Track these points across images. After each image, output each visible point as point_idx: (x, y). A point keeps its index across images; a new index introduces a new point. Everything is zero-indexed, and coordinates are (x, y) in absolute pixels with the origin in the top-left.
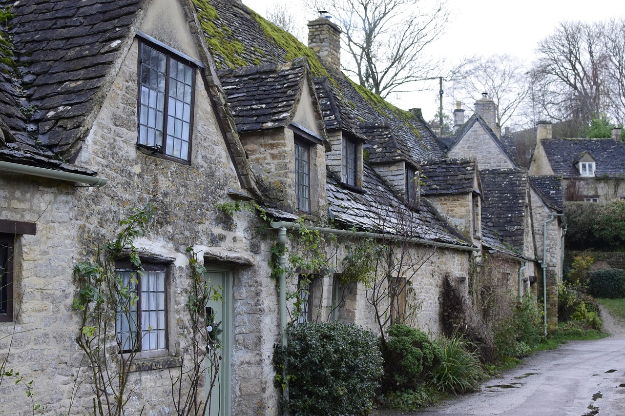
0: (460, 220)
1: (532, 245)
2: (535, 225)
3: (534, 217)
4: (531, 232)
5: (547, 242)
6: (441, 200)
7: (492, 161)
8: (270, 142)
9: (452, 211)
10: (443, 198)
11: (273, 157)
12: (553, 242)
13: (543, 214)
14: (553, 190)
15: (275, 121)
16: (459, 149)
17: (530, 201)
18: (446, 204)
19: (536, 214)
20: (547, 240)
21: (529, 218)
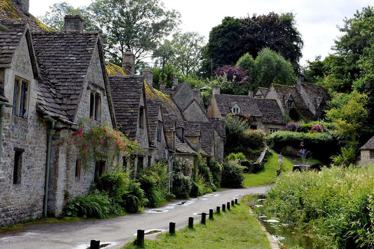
2: (215, 143)
4: (213, 146)
5: (219, 150)
6: (189, 138)
7: (199, 117)
8: (169, 134)
9: (192, 141)
11: (169, 137)
12: (221, 150)
13: (218, 139)
14: (221, 126)
15: (170, 130)
16: (187, 111)
17: (214, 134)
18: (191, 139)
19: (215, 139)
21: (213, 141)
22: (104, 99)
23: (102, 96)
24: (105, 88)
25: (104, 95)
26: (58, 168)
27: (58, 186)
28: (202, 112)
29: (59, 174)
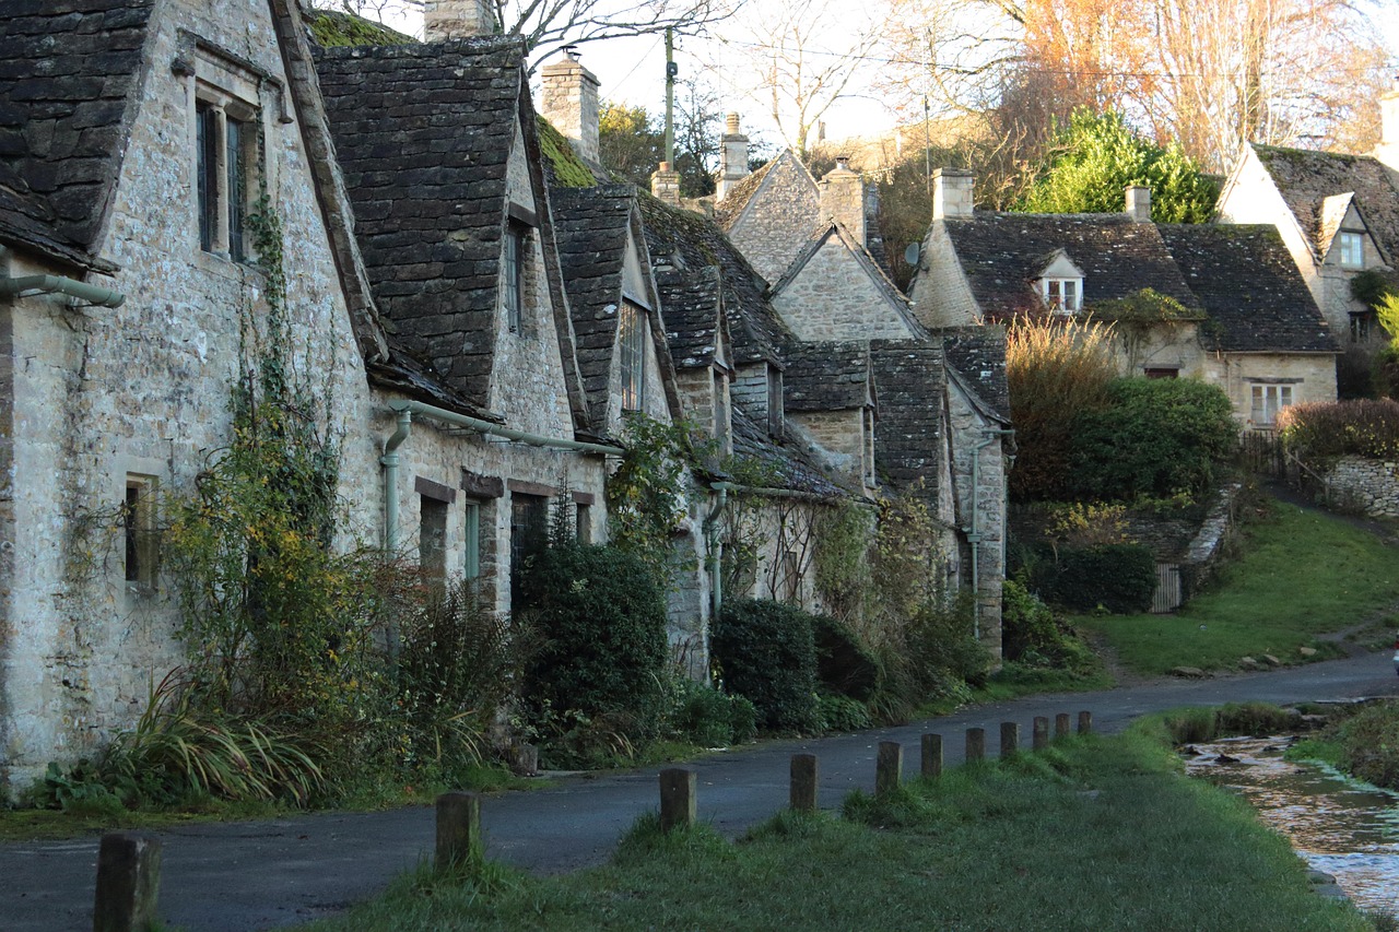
0: (844, 455)
1: (951, 495)
2: (956, 453)
3: (954, 436)
4: (948, 468)
5: (979, 489)
6: (810, 419)
7: (865, 318)
8: (691, 382)
9: (830, 439)
10: (813, 417)
11: (694, 399)
12: (992, 488)
13: (971, 429)
14: (986, 369)
15: (697, 357)
16: (797, 291)
17: (947, 406)
18: (818, 427)
19: (956, 429)
20: (979, 484)
21: (946, 440)
22: (281, 142)
23: (268, 118)
24: (284, 79)
25: (284, 120)
26: (12, 520)
27: (17, 625)
28: (877, 293)
29: (21, 556)
